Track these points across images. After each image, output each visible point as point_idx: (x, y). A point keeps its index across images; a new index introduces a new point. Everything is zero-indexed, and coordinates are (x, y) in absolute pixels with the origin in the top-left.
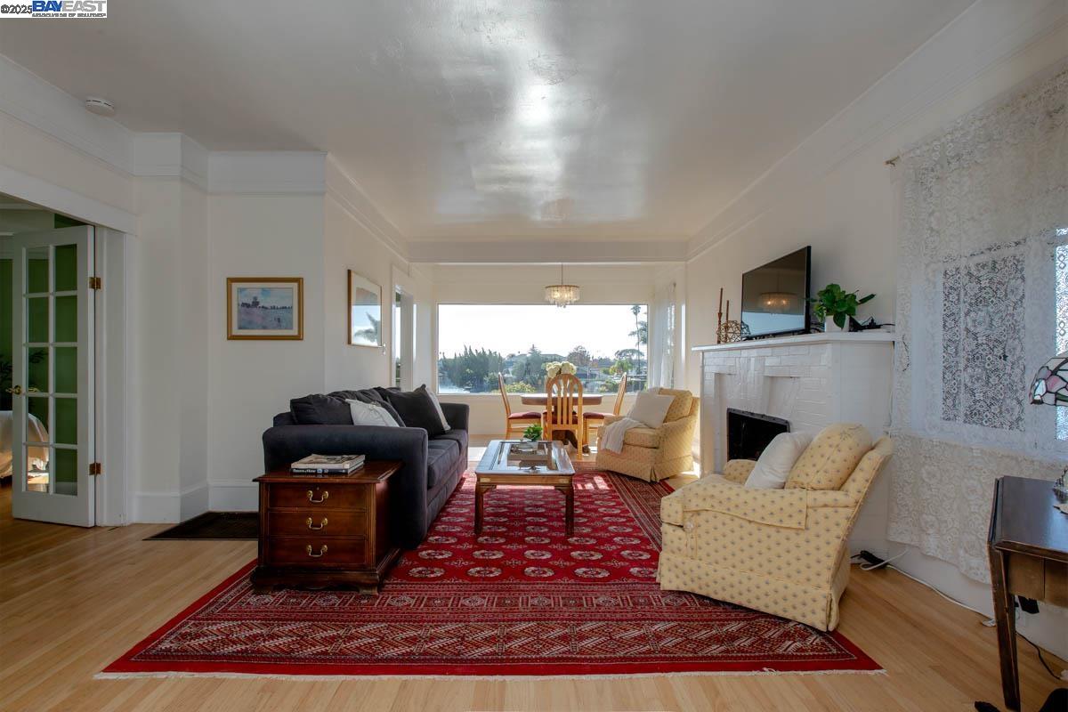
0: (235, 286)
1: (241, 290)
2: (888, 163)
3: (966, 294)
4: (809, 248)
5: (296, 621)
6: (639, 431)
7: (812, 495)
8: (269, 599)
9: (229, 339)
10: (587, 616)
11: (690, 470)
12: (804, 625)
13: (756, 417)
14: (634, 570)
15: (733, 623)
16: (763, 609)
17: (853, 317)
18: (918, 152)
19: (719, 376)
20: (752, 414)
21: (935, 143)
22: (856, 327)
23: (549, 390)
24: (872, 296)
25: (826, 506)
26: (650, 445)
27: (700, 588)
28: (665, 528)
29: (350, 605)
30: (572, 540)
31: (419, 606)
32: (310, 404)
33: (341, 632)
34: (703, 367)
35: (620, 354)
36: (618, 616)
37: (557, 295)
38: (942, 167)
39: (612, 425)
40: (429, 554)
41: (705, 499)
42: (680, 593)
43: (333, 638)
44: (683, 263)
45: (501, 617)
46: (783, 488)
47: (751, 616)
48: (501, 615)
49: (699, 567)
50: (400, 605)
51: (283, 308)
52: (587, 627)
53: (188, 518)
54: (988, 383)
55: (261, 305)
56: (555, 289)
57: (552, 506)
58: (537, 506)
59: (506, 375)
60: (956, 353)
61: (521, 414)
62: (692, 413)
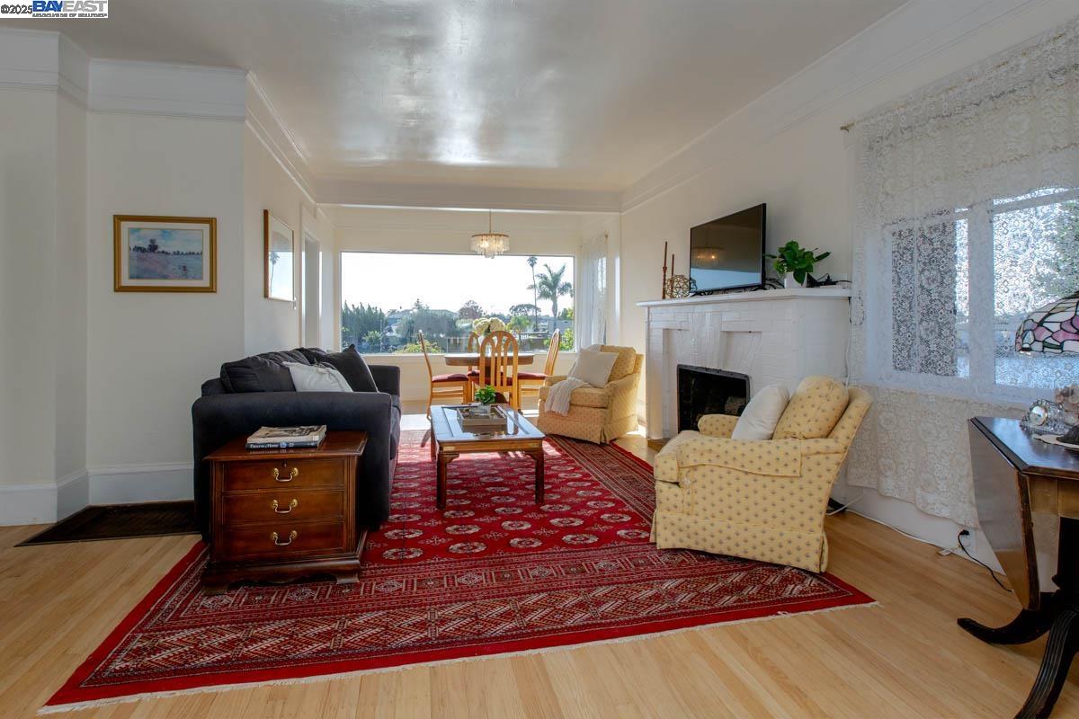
0: (125, 226)
1: (132, 231)
2: (842, 128)
3: (920, 255)
4: (764, 205)
5: (275, 620)
6: (587, 390)
7: (805, 444)
8: (227, 599)
9: (116, 290)
10: (595, 581)
11: (635, 430)
12: (797, 569)
13: (713, 373)
14: (622, 533)
15: (735, 575)
16: (759, 558)
17: (810, 274)
18: (872, 121)
19: (667, 332)
20: (706, 369)
21: (889, 114)
22: (813, 283)
23: (482, 349)
24: (827, 254)
25: (818, 453)
26: (599, 405)
27: (697, 543)
28: (659, 486)
29: (331, 596)
30: (546, 507)
31: (412, 589)
32: (248, 368)
33: (335, 626)
34: (649, 322)
35: (515, 310)
36: (625, 579)
37: (485, 244)
38: (895, 136)
39: (556, 386)
40: (396, 534)
41: (702, 454)
42: (675, 551)
43: (329, 633)
44: (618, 213)
45: (506, 591)
46: (771, 439)
47: (748, 566)
48: (506, 590)
49: (696, 522)
50: (390, 590)
51: (190, 253)
52: (600, 592)
53: (66, 516)
54: (940, 335)
55: (160, 250)
56: (484, 237)
57: (507, 474)
58: (493, 476)
59: (388, 334)
60: (910, 308)
61: (446, 376)
62: (636, 371)
